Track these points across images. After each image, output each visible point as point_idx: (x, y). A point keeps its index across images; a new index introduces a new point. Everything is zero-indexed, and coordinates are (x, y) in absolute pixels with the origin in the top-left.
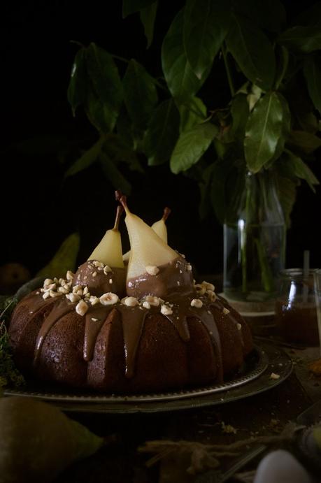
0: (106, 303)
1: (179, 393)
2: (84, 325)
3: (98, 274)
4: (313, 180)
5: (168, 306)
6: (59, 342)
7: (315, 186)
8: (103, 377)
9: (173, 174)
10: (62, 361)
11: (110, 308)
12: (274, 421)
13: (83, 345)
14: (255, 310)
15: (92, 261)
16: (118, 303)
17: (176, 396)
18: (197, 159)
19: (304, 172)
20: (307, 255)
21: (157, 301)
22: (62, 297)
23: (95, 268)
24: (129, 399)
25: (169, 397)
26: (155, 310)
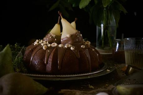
0: (53, 46)
1: (75, 75)
2: (45, 53)
3: (52, 37)
4: (125, 12)
5: (73, 47)
6: (37, 58)
7: (126, 13)
8: (51, 69)
9: (80, 9)
10: (38, 64)
11: (54, 47)
12: (107, 85)
13: (45, 59)
14: (106, 52)
15: (50, 34)
16: (57, 46)
17: (74, 76)
18: (88, 4)
19: (122, 9)
20: (123, 35)
21: (70, 46)
22: (40, 45)
23: (51, 35)
24: (57, 76)
25: (71, 76)
26: (69, 48)
